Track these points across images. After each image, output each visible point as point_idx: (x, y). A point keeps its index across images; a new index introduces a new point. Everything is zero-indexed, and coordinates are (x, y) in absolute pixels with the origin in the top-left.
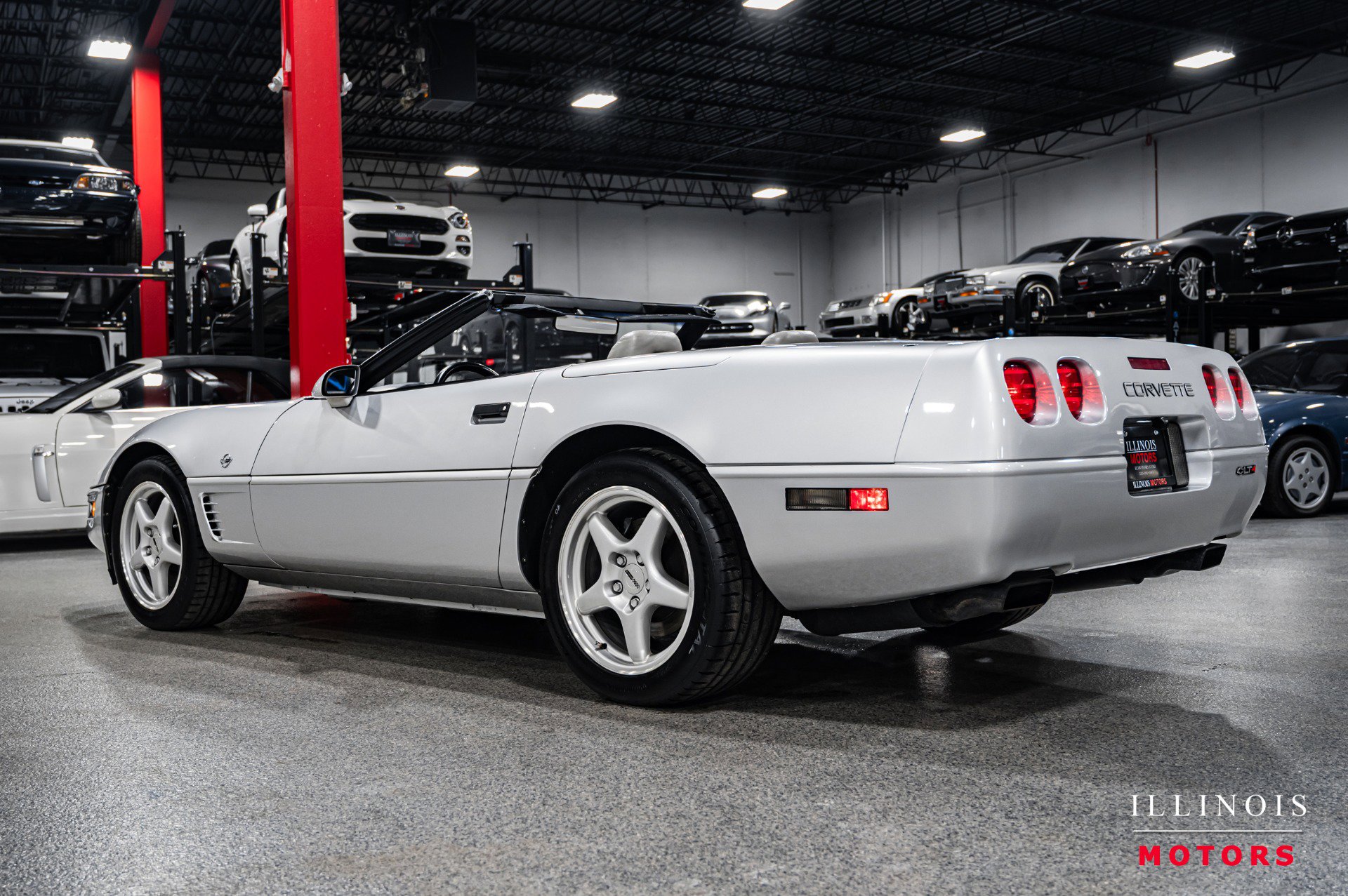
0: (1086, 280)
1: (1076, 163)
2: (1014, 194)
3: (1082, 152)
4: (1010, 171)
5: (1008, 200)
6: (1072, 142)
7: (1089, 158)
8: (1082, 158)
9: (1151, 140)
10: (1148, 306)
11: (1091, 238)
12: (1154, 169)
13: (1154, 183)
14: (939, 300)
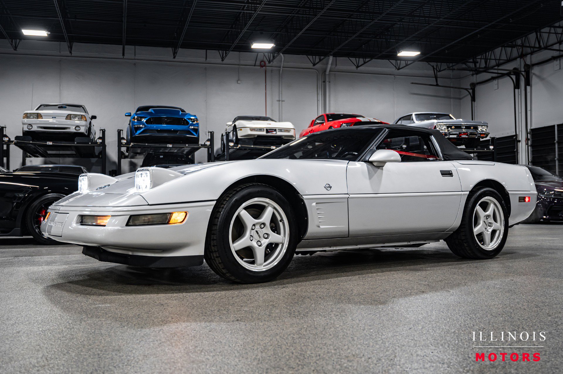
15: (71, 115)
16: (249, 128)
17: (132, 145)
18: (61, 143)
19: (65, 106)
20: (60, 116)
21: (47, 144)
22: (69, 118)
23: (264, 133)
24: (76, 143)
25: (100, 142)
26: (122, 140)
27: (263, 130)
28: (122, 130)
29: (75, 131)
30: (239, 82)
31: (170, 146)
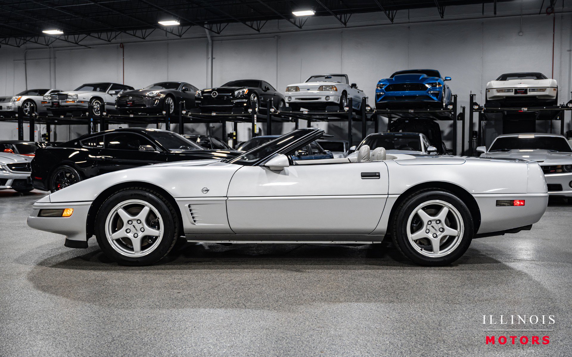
0: (132, 102)
1: (86, 49)
2: (55, 58)
3: (89, 45)
4: (53, 48)
5: (52, 60)
6: (88, 40)
7: (93, 48)
8: (91, 48)
9: (122, 46)
10: (158, 115)
11: (113, 84)
12: (123, 58)
13: (123, 63)
14: (54, 103)
15: (323, 86)
16: (495, 89)
17: (375, 112)
18: (315, 112)
19: (331, 76)
20: (313, 88)
21: (304, 113)
22: (321, 89)
23: (512, 94)
24: (326, 111)
25: (347, 110)
26: (366, 107)
27: (511, 91)
28: (368, 98)
29: (325, 101)
30: (521, 34)
31: (412, 111)
